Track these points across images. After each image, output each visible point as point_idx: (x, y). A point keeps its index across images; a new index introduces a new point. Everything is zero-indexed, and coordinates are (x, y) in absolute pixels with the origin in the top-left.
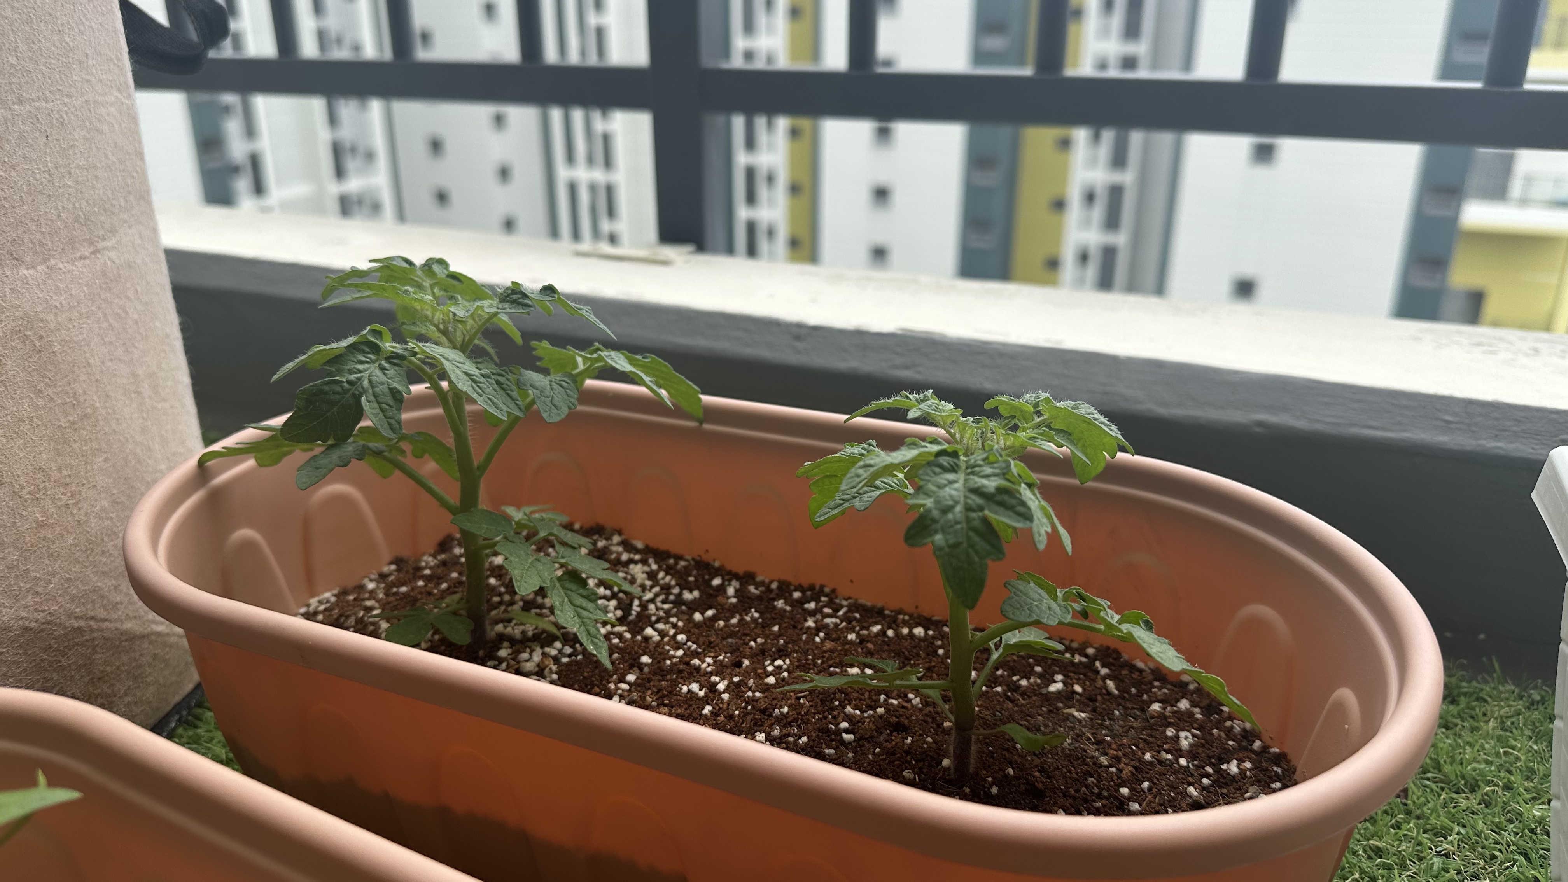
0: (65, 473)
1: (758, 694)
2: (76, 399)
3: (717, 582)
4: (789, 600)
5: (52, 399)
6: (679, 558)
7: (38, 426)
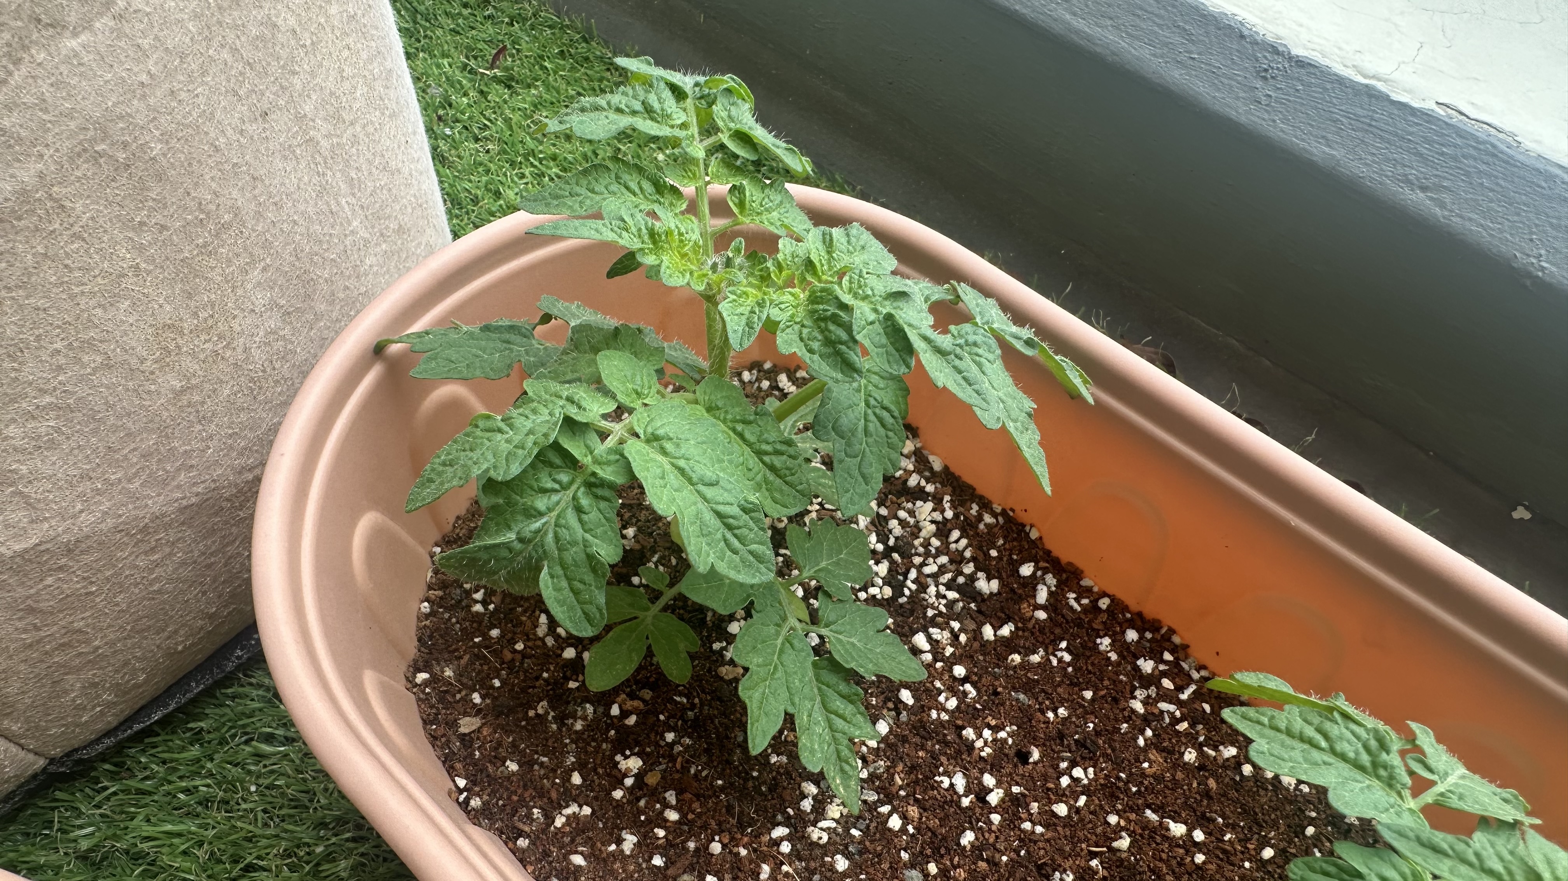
0: (203, 315)
1: (1039, 829)
2: (202, 211)
3: (1026, 570)
4: (1119, 644)
5: (164, 228)
6: (985, 505)
7: (149, 273)
